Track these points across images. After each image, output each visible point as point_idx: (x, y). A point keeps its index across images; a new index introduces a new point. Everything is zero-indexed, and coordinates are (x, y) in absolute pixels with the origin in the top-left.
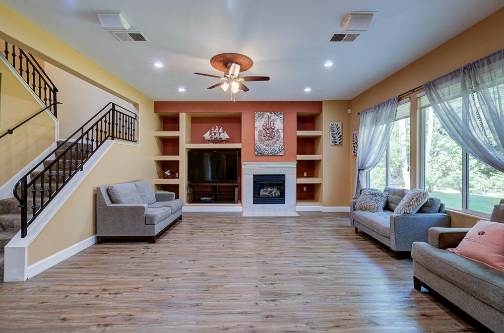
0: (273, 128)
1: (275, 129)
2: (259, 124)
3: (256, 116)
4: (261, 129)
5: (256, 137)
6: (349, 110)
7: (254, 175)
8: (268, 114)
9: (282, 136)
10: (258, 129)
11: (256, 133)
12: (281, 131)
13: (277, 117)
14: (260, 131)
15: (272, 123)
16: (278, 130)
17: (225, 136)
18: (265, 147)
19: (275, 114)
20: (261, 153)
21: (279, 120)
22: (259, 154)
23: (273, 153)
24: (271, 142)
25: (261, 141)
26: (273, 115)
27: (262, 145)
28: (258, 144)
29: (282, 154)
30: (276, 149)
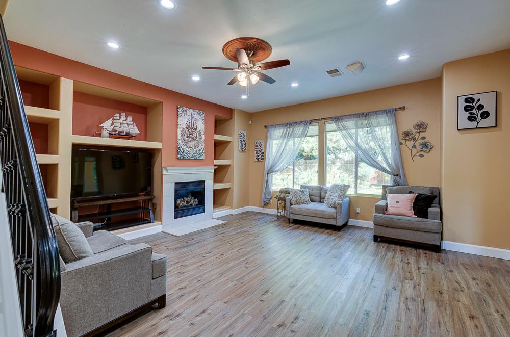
0: (195, 128)
1: (198, 130)
2: (183, 121)
3: (180, 111)
4: (185, 127)
5: (179, 137)
6: (250, 122)
7: (176, 183)
8: (191, 111)
9: (203, 139)
10: (181, 127)
11: (179, 132)
12: (202, 133)
13: (200, 117)
14: (183, 130)
15: (195, 122)
16: (199, 131)
17: (135, 130)
18: (187, 149)
19: (198, 113)
20: (183, 157)
21: (201, 120)
22: (182, 158)
23: (195, 156)
24: (193, 144)
25: (184, 141)
26: (196, 113)
27: (185, 147)
28: (181, 145)
29: (202, 158)
30: (198, 152)
